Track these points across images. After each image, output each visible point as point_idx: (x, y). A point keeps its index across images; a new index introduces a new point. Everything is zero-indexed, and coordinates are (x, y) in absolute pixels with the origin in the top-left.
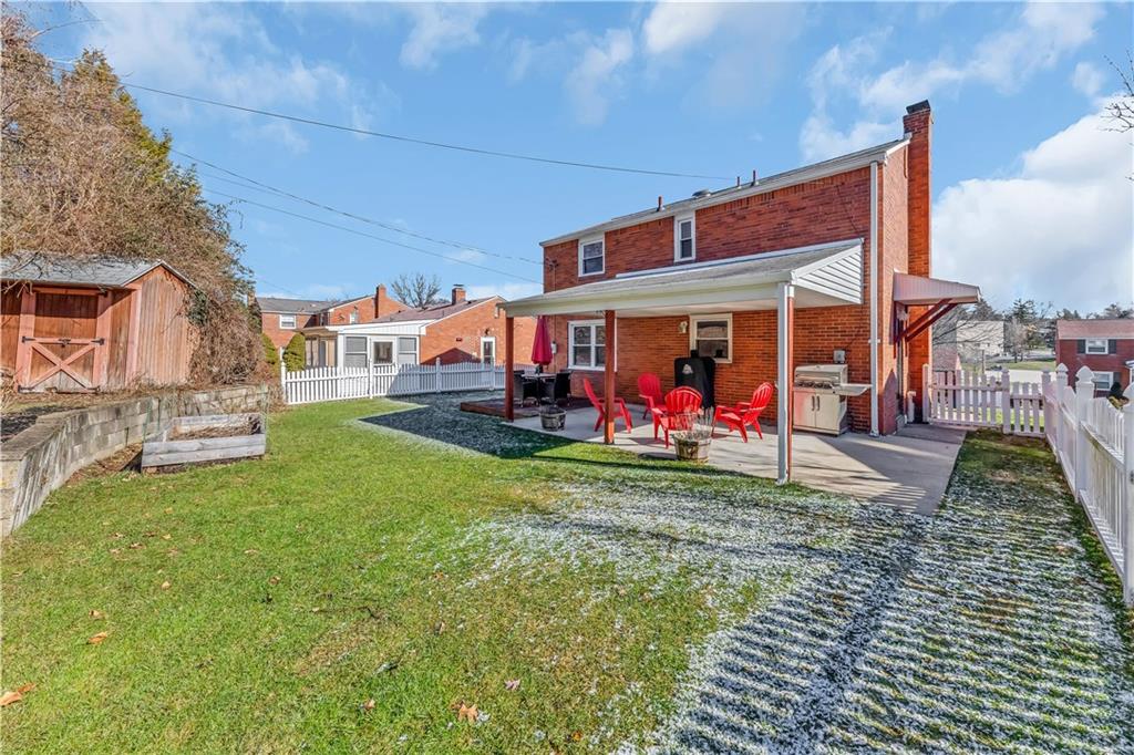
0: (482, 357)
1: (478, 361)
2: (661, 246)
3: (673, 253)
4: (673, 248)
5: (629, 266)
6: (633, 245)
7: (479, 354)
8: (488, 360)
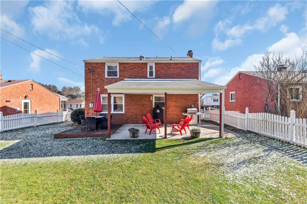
0: (23, 110)
1: (20, 112)
2: (143, 72)
3: (147, 75)
4: (147, 73)
5: (130, 77)
6: (132, 69)
7: (21, 108)
8: (26, 112)
